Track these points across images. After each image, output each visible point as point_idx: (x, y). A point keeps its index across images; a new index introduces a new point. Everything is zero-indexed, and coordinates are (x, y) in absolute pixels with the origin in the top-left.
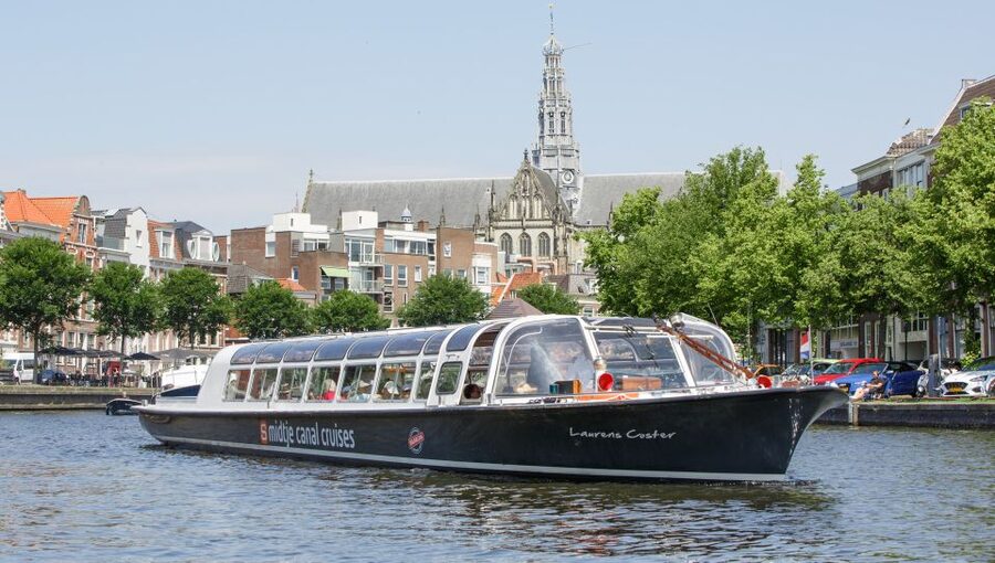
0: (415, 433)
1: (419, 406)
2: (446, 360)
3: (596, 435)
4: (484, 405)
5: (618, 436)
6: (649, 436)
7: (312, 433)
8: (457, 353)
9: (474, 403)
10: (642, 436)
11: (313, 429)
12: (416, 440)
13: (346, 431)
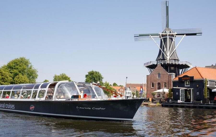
0: (32, 106)
1: (33, 100)
2: (40, 90)
3: (84, 108)
4: (54, 100)
5: (90, 109)
6: (98, 109)
7: (3, 105)
8: (44, 88)
9: (50, 100)
10: (96, 109)
11: (3, 104)
12: (32, 107)
13: (12, 105)
